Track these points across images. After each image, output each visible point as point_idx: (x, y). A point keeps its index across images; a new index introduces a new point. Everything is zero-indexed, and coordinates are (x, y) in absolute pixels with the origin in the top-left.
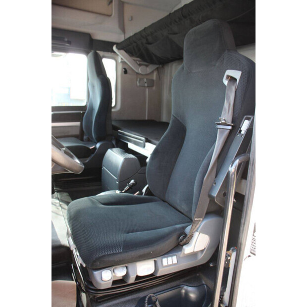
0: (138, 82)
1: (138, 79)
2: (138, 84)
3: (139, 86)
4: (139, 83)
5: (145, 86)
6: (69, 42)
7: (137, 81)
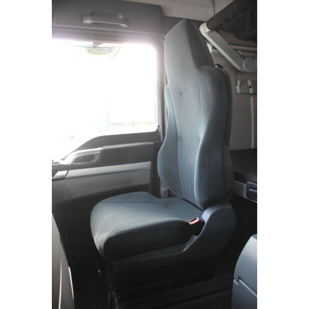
0: (238, 87)
1: (239, 82)
2: (238, 91)
3: (240, 93)
4: (240, 88)
5: (249, 94)
6: (126, 21)
7: (236, 85)
